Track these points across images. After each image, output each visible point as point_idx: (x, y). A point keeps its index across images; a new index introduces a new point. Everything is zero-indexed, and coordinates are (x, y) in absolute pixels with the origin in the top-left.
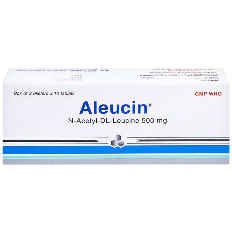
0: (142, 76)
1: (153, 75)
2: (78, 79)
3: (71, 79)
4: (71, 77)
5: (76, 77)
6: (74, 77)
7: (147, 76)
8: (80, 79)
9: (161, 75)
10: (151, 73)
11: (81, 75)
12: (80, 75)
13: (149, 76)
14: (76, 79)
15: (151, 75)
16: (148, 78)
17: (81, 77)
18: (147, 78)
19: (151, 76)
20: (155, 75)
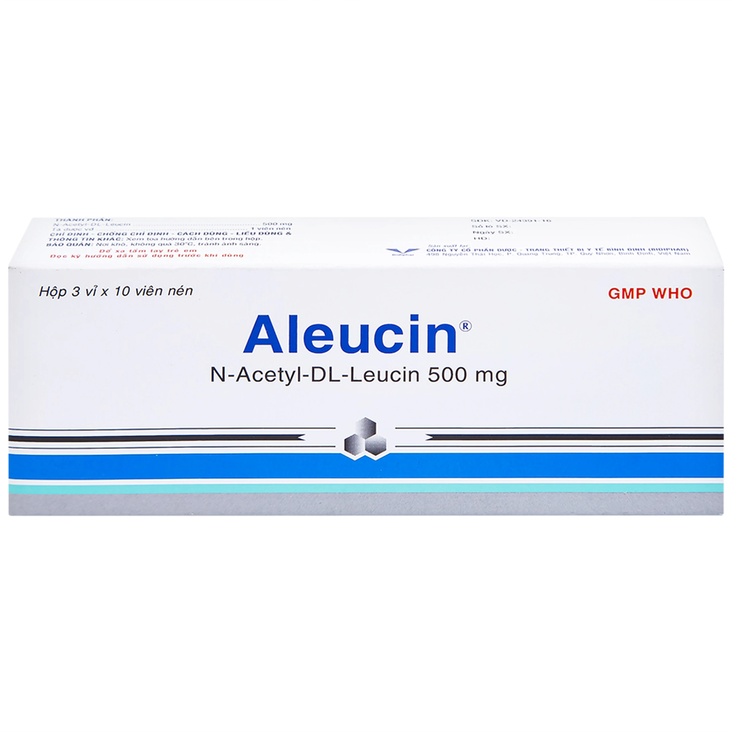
0: (284, 232)
1: (250, 236)
2: (484, 224)
3: (505, 224)
4: (506, 229)
5: (490, 230)
6: (494, 229)
7: (271, 231)
8: (478, 224)
9: (225, 237)
10: (254, 242)
11: (477, 236)
12: (480, 236)
13: (264, 231)
14: (487, 223)
15: (257, 236)
16: (269, 227)
17: (476, 230)
18: (272, 226)
19: (257, 232)
20: (244, 237)
